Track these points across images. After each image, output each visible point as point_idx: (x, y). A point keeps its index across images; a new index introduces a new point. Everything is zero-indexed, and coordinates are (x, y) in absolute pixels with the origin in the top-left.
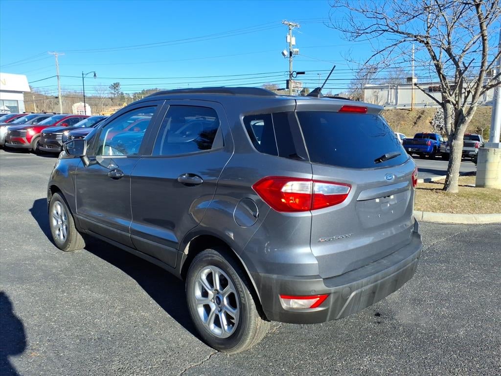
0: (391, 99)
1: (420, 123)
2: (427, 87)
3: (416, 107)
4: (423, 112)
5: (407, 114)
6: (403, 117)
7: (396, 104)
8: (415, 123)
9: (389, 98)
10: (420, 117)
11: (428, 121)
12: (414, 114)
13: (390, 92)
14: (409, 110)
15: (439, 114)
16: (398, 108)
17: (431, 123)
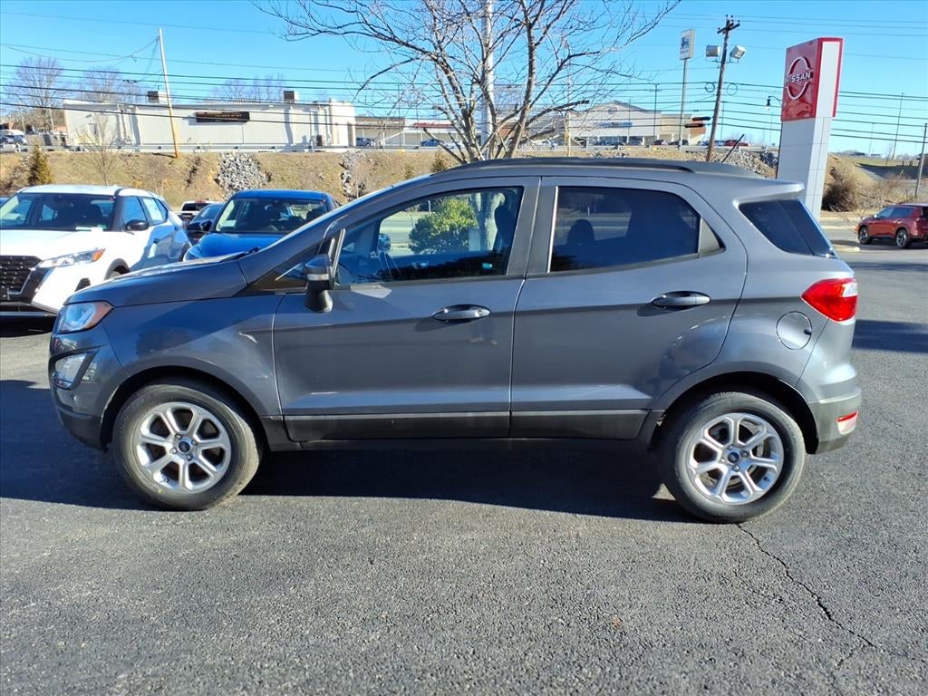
0: (125, 133)
1: (197, 180)
2: (191, 113)
3: (183, 151)
4: (198, 161)
5: (170, 163)
6: (163, 169)
7: (138, 143)
8: (189, 181)
9: (122, 131)
10: (194, 170)
11: (210, 178)
12: (182, 165)
13: (120, 118)
14: (172, 157)
15: (227, 164)
16: (143, 151)
17: (217, 181)
